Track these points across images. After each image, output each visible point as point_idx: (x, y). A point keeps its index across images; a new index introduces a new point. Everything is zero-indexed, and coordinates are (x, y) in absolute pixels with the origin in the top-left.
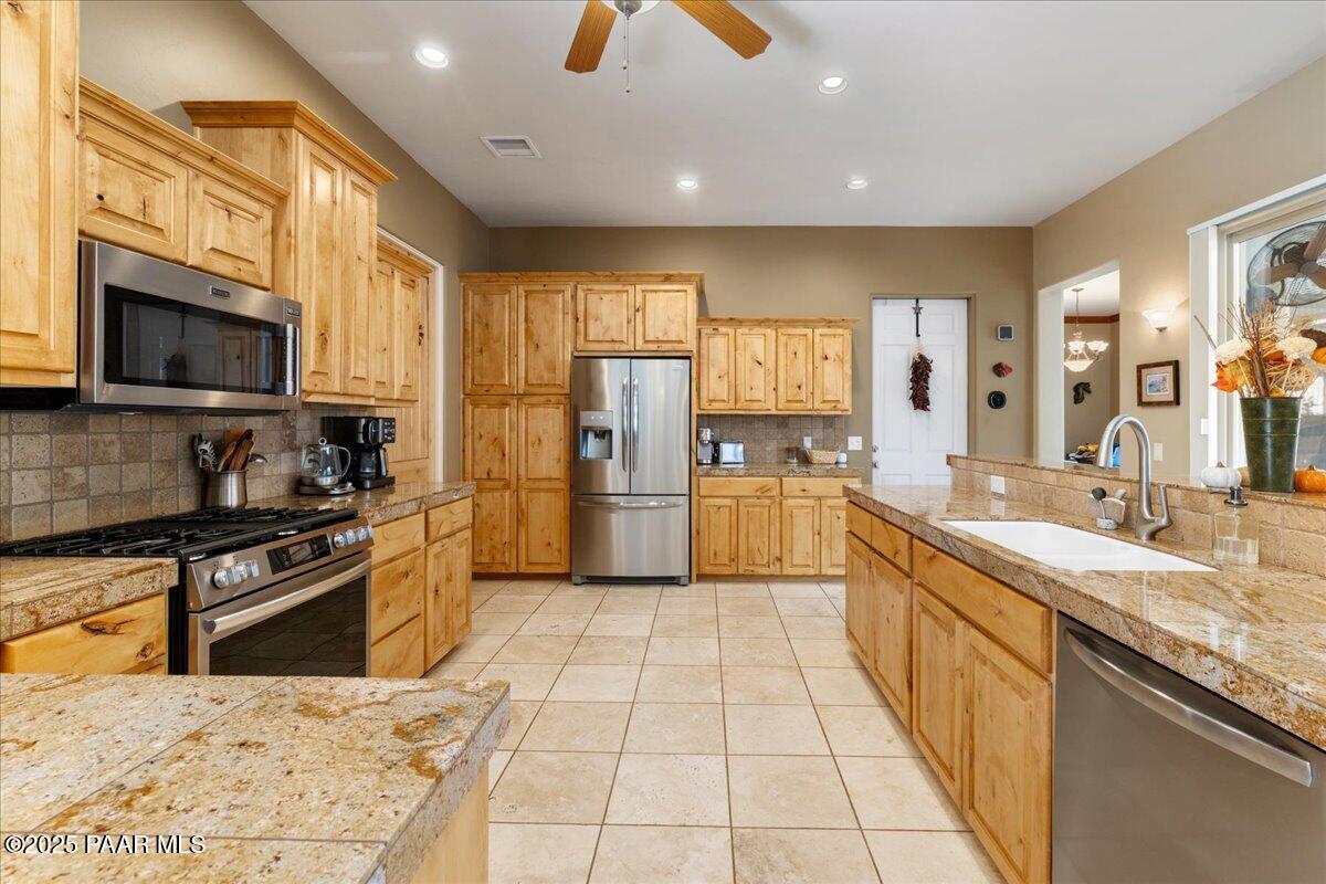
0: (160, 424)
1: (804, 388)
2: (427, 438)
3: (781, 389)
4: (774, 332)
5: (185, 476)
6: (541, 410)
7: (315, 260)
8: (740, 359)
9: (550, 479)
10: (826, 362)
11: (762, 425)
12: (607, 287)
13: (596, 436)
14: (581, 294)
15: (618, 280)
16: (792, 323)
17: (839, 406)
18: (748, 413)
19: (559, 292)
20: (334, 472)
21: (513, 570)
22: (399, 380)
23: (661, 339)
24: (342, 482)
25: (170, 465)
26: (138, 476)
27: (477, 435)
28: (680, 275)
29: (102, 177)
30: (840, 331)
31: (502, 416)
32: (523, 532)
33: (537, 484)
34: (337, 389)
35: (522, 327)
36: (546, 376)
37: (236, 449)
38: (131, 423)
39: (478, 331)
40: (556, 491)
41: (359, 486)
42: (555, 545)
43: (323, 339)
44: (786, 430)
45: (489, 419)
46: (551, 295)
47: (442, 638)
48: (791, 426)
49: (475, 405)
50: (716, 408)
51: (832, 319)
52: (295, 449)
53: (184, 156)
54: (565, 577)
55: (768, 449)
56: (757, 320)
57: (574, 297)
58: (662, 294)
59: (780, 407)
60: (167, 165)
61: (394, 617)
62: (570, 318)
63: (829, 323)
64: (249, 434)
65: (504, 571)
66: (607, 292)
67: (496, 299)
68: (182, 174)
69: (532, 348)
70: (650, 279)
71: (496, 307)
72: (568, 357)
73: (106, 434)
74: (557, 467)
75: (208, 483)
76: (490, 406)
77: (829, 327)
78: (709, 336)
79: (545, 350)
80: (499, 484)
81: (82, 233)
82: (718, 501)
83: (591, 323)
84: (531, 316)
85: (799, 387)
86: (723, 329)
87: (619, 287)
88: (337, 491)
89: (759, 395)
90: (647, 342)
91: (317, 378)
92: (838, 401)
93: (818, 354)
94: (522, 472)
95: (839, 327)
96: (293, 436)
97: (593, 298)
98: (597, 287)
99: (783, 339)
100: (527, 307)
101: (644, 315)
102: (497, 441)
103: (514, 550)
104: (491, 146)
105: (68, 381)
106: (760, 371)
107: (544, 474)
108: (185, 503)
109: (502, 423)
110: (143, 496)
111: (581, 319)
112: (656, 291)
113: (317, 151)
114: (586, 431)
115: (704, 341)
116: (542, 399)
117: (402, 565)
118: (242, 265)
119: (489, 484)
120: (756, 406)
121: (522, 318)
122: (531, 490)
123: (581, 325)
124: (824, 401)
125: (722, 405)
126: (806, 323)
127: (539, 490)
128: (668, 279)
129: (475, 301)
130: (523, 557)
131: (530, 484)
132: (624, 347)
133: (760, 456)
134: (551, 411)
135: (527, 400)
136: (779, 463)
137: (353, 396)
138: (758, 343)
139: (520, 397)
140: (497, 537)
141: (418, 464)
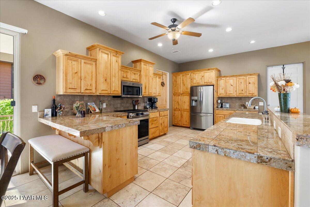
0: (130, 99)
1: (243, 90)
2: (166, 102)
3: (237, 91)
4: (235, 78)
5: (132, 105)
6: (185, 97)
7: (144, 78)
8: (227, 84)
9: (187, 109)
10: (250, 84)
11: (235, 99)
12: (197, 73)
13: (195, 101)
14: (192, 75)
15: (199, 71)
16: (240, 76)
17: (253, 94)
18: (229, 96)
19: (188, 75)
20: (149, 106)
21: (181, 125)
22: (158, 92)
23: (207, 82)
24: (150, 107)
25: (131, 104)
26: (128, 105)
27: (175, 101)
28: (211, 69)
29: (123, 74)
30: (254, 76)
31: (179, 98)
32: (182, 118)
33: (185, 110)
34: (147, 94)
35: (182, 81)
36: (186, 90)
37: (137, 102)
38: (127, 99)
39: (175, 83)
40: (188, 111)
41: (152, 108)
42: (188, 121)
43: (145, 88)
44: (241, 100)
45: (176, 98)
46: (187, 75)
47: (162, 131)
48: (242, 100)
49: (174, 96)
50: (221, 96)
51: (251, 74)
52: (144, 102)
53: (130, 69)
54: (189, 128)
55: (236, 105)
56: (231, 76)
57: (191, 75)
58: (208, 73)
59: (237, 95)
60: (128, 71)
61: (153, 126)
62: (190, 79)
63: (251, 75)
64: (138, 100)
65: (179, 125)
66: (196, 74)
67: (178, 77)
68: (130, 71)
69: (184, 85)
70: (205, 70)
71: (178, 78)
72: (190, 87)
73: (125, 100)
74: (188, 107)
75: (134, 106)
76: (177, 96)
77: (251, 76)
78: (220, 80)
79: (186, 86)
80: (178, 110)
81: (121, 80)
82: (220, 115)
83: (194, 80)
84: (183, 80)
85: (242, 90)
86: (223, 78)
87: (199, 72)
88: (149, 108)
89: (232, 93)
90: (205, 83)
91: (145, 93)
92: (253, 93)
93: (247, 83)
94: (182, 108)
95: (254, 75)
96: (144, 101)
97: (194, 75)
98: (195, 73)
99: (238, 80)
100: (183, 78)
101: (204, 77)
102: (178, 102)
103: (181, 122)
104: (173, 53)
105: (120, 95)
106: (232, 87)
107: (186, 108)
108: (132, 108)
109: (179, 99)
110: (128, 107)
111: (192, 79)
112: (206, 72)
113: (145, 63)
114: (193, 100)
115: (218, 81)
116: (185, 94)
117: (155, 119)
118: (136, 80)
119: (177, 110)
120: (231, 95)
121: (182, 80)
122: (183, 111)
123: (192, 80)
124: (249, 94)
125: (223, 95)
126: (244, 75)
127: (185, 111)
128: (209, 70)
129: (174, 78)
130: (182, 123)
131: (183, 110)
132: (200, 84)
133: (234, 106)
134: (187, 97)
135: (183, 95)
136: (239, 108)
137: (150, 95)
138: (231, 81)
139: (182, 94)
140: (178, 119)
141: (164, 106)
